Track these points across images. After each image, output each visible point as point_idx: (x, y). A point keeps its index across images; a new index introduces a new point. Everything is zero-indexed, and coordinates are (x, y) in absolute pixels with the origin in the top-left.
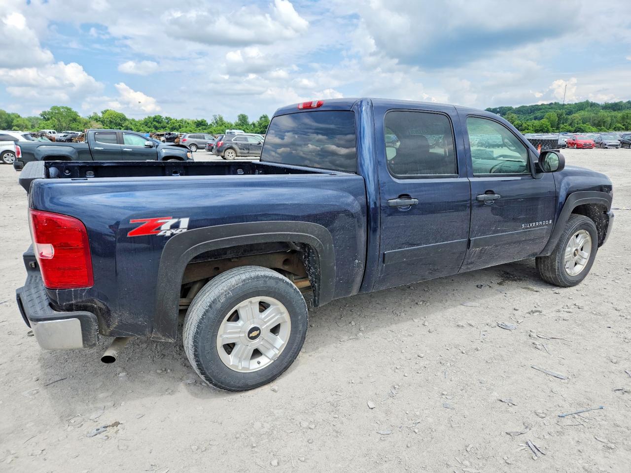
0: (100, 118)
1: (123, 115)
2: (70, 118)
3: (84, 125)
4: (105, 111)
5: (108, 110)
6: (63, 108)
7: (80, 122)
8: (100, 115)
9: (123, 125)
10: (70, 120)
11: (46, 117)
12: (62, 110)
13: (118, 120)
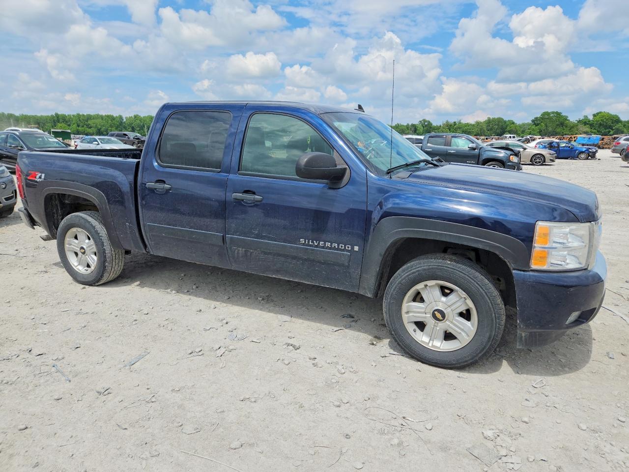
0: (589, 121)
1: (617, 116)
2: (558, 123)
3: (570, 129)
4: (597, 114)
5: (600, 113)
6: (553, 113)
7: (566, 127)
8: (591, 118)
9: (614, 128)
10: (557, 125)
11: (536, 122)
12: (551, 115)
13: (610, 123)
